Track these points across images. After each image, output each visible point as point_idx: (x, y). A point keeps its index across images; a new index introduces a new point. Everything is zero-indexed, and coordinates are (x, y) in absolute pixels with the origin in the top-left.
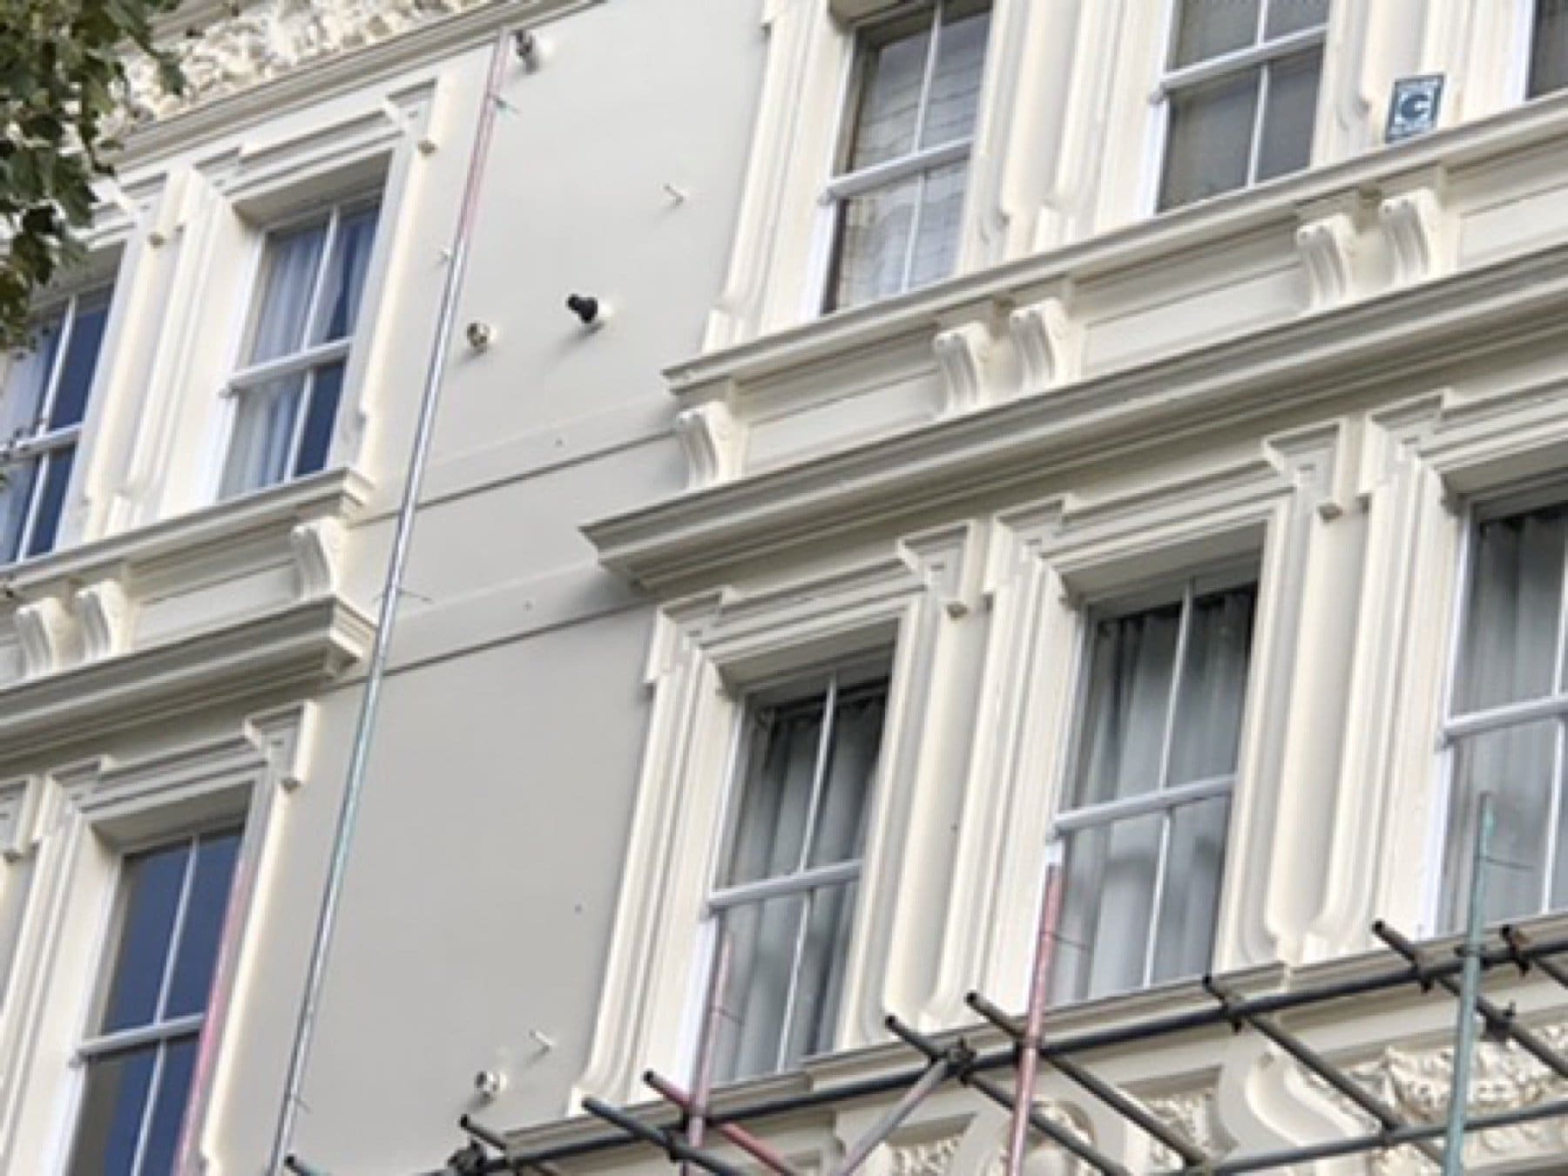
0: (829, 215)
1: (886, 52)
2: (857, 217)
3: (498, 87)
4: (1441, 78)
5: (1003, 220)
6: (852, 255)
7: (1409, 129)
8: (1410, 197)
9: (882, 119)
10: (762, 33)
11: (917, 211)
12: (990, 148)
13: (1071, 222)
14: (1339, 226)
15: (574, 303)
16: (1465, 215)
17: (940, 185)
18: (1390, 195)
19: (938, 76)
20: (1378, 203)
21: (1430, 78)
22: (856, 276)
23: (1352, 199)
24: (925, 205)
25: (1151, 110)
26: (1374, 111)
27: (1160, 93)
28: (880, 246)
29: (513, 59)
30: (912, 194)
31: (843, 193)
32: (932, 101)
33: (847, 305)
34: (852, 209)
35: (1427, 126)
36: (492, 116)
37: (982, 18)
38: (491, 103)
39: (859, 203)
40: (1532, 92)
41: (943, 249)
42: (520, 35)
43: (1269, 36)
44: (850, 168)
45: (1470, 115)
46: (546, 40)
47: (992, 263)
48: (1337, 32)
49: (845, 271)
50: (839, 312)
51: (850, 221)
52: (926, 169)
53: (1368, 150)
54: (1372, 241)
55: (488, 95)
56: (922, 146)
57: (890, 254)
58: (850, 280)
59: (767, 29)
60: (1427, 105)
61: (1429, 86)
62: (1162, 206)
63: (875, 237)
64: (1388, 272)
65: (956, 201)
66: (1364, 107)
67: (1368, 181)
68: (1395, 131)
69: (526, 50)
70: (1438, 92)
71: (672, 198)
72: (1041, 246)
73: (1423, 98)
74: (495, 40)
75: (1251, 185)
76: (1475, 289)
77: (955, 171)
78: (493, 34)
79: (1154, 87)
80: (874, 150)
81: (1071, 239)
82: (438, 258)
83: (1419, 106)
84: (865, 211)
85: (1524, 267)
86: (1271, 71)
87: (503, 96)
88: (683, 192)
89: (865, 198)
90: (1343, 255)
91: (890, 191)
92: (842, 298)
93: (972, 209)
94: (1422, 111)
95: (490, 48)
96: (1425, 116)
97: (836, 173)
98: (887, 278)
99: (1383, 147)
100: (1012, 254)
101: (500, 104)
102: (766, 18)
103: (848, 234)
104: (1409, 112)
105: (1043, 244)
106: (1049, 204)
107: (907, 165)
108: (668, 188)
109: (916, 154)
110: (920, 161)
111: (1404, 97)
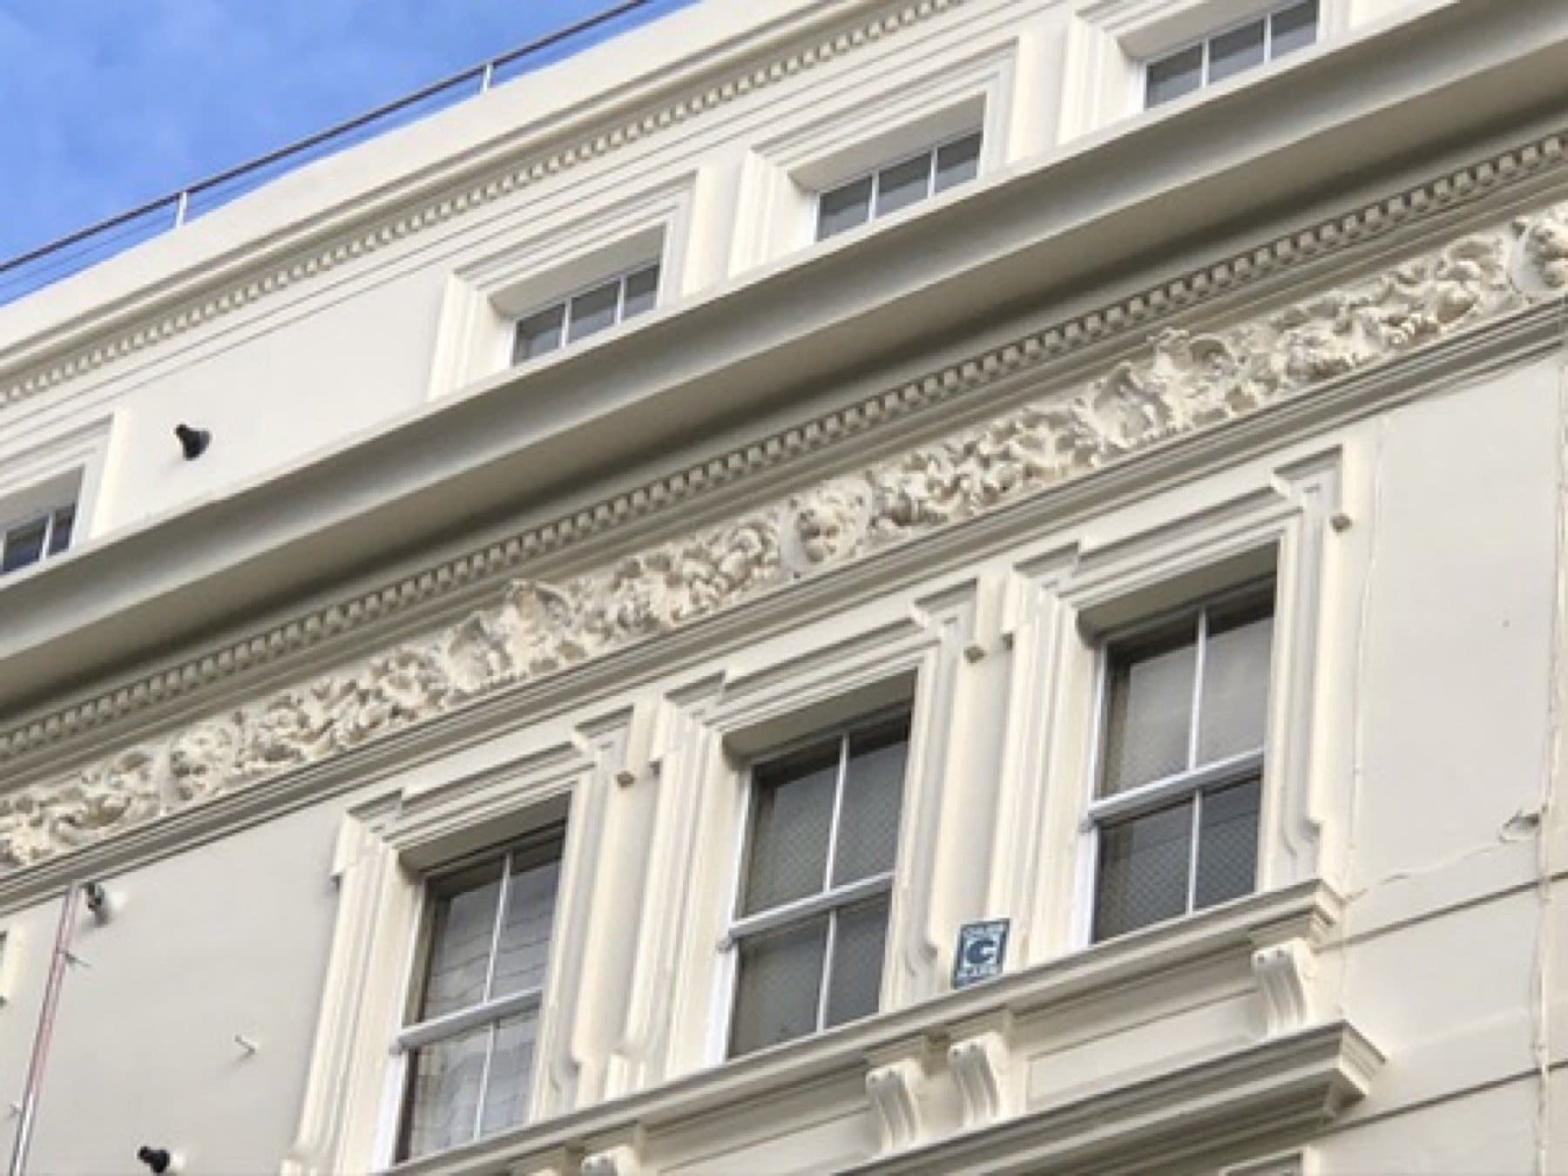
0: (400, 1066)
1: (456, 902)
2: (429, 1066)
3: (68, 942)
4: (1007, 923)
5: (574, 1068)
6: (424, 1103)
7: (975, 974)
8: (978, 1041)
9: (453, 969)
10: (333, 884)
11: (488, 1059)
12: (559, 998)
13: (642, 1068)
14: (908, 1070)
15: (145, 1155)
16: (1032, 1058)
17: (510, 1033)
18: (960, 1039)
19: (508, 925)
20: (946, 1048)
21: (996, 923)
22: (429, 1124)
23: (922, 1043)
24: (494, 1054)
25: (720, 958)
26: (941, 956)
27: (729, 942)
28: (452, 1095)
29: (83, 911)
30: (484, 1043)
31: (413, 1043)
32: (501, 951)
33: (419, 1154)
34: (423, 1058)
35: (993, 971)
36: (62, 971)
37: (551, 867)
38: (61, 957)
39: (429, 1053)
40: (1097, 936)
41: (514, 1098)
42: (91, 888)
43: (835, 884)
44: (421, 1018)
45: (1036, 959)
46: (117, 893)
47: (564, 1111)
48: (903, 878)
49: (417, 1121)
50: (413, 1161)
51: (422, 1071)
52: (497, 1018)
53: (935, 995)
54: (940, 1085)
55: (57, 950)
56: (492, 995)
57: (462, 1100)
58: (421, 1129)
59: (338, 880)
60: (994, 950)
61: (995, 932)
62: (732, 1052)
63: (447, 1086)
64: (958, 1114)
65: (527, 1050)
66: (931, 952)
67: (935, 1026)
68: (962, 975)
69: (97, 903)
70: (1004, 936)
71: (244, 1050)
72: (613, 1093)
73: (991, 943)
74: (66, 893)
75: (821, 1031)
76: (1046, 1130)
77: (527, 1019)
78: (63, 888)
79: (724, 935)
80: (446, 999)
81: (641, 1086)
82: (9, 1111)
83: (985, 950)
84: (436, 1060)
85: (1093, 1108)
86: (838, 917)
87: (72, 952)
88: (256, 1045)
89: (436, 1048)
90: (913, 1101)
91: (462, 1041)
92: (413, 1148)
93: (543, 1057)
94: (989, 956)
95: (60, 901)
96: (992, 961)
97: (406, 1023)
98: (458, 1129)
99: (951, 992)
100: (584, 1101)
101: (70, 959)
102: (337, 869)
103: (420, 1083)
104: (976, 957)
105: (615, 1091)
106: (620, 1052)
107: (479, 1013)
108: (238, 1039)
109: (486, 1004)
110: (489, 1010)
111: (969, 943)
